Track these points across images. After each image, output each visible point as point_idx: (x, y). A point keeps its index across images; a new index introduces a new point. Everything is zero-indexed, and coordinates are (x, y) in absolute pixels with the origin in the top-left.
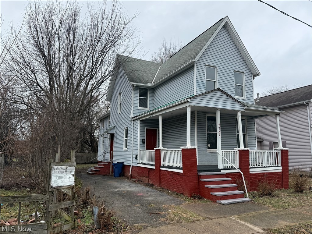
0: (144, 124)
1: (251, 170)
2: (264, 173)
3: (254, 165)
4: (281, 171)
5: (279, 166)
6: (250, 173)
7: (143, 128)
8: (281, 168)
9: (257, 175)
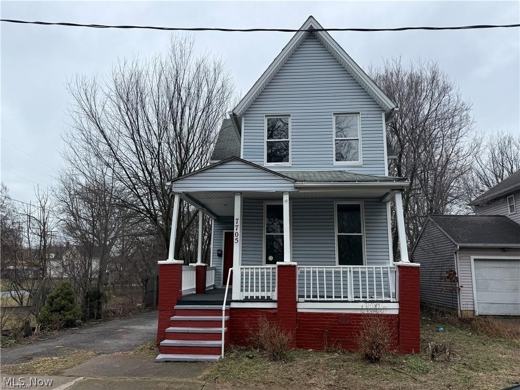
0: (220, 226)
1: (299, 306)
2: (340, 314)
3: (315, 296)
4: (396, 312)
5: (391, 302)
6: (299, 311)
7: (221, 231)
8: (396, 306)
9: (318, 317)
